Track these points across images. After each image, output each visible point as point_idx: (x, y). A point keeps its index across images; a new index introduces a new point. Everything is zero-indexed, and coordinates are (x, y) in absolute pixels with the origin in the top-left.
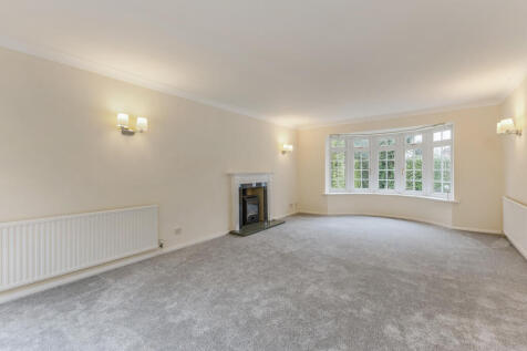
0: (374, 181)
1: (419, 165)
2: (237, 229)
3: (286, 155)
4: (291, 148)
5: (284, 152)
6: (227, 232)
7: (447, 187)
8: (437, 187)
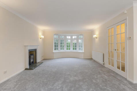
0: (65, 48)
1: (76, 44)
2: (28, 67)
3: (41, 39)
4: (43, 37)
5: (41, 38)
6: (25, 69)
7: (82, 49)
8: (80, 49)
